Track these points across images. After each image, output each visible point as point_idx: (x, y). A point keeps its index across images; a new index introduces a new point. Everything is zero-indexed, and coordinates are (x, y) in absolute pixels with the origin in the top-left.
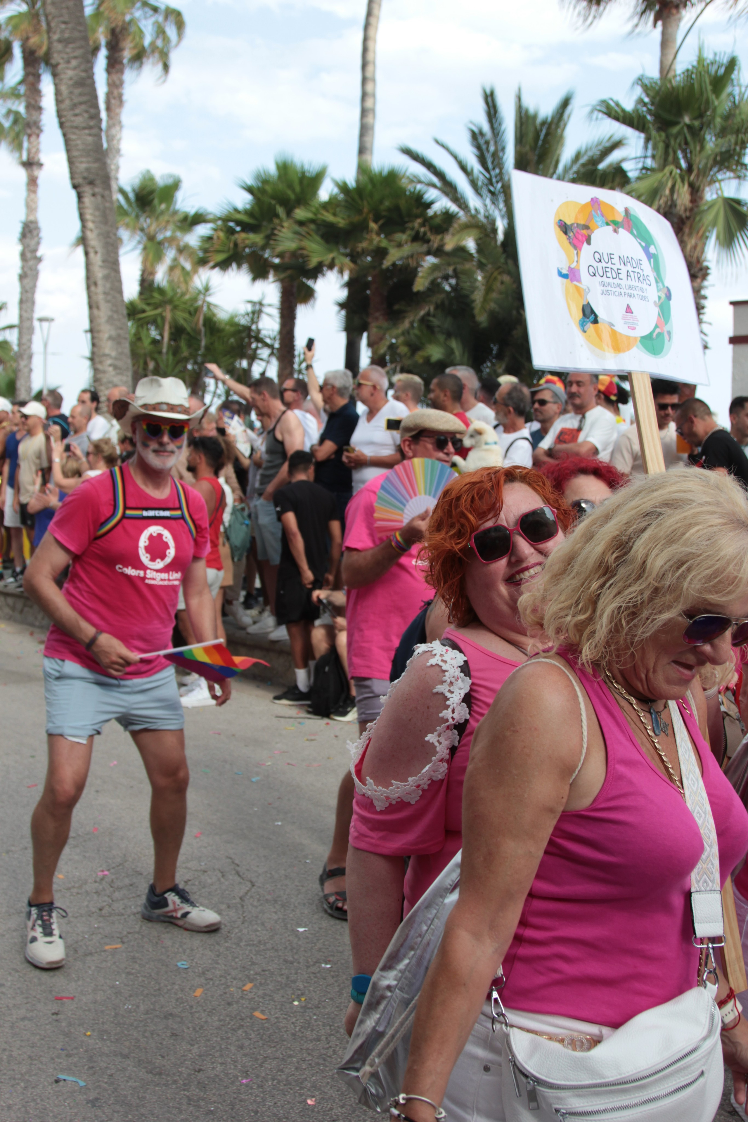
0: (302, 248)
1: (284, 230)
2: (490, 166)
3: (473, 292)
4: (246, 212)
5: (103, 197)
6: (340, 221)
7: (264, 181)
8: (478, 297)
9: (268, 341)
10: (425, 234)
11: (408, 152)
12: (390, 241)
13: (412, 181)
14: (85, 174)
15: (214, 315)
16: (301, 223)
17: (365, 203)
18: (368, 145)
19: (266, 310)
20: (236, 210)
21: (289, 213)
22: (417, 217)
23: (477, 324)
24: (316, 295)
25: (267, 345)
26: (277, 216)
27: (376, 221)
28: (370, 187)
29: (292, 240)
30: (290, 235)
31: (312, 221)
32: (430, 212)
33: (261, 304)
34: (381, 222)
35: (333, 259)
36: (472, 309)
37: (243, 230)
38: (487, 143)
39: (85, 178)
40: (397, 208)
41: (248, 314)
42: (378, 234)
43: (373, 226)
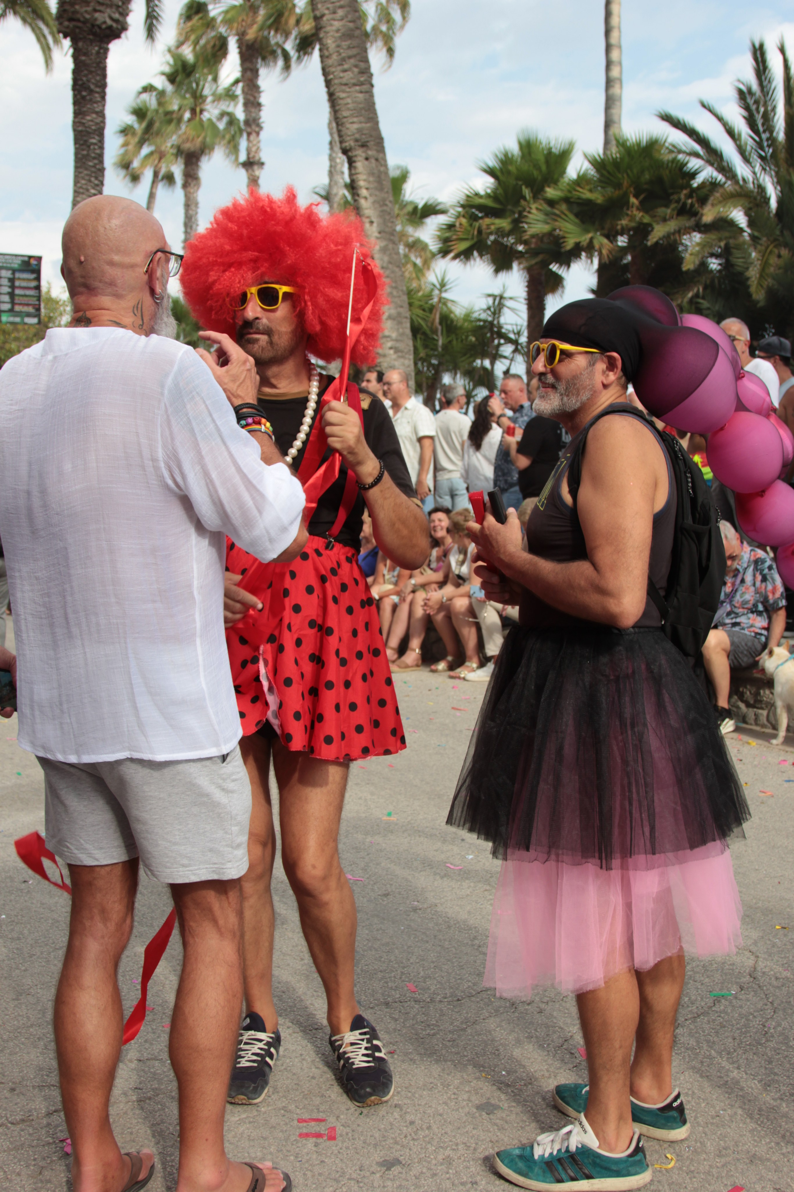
0: (557, 230)
1: (533, 211)
2: (761, 129)
3: (747, 269)
4: (488, 196)
5: (377, 160)
6: (597, 197)
7: (506, 160)
8: (753, 273)
9: (512, 336)
10: (692, 205)
11: (667, 118)
12: (653, 217)
13: (671, 152)
14: (357, 136)
15: (451, 312)
16: (551, 203)
17: (625, 176)
18: (615, 118)
19: (508, 303)
20: (477, 194)
21: (537, 193)
22: (682, 188)
23: (755, 303)
24: (565, 283)
25: (509, 341)
26: (524, 198)
27: (636, 196)
28: (626, 160)
29: (544, 222)
30: (541, 216)
31: (566, 200)
32: (695, 184)
33: (501, 297)
34: (642, 197)
35: (591, 240)
36: (748, 287)
37: (487, 215)
38: (757, 103)
39: (356, 140)
40: (659, 181)
41: (489, 308)
42: (640, 210)
43: (633, 200)
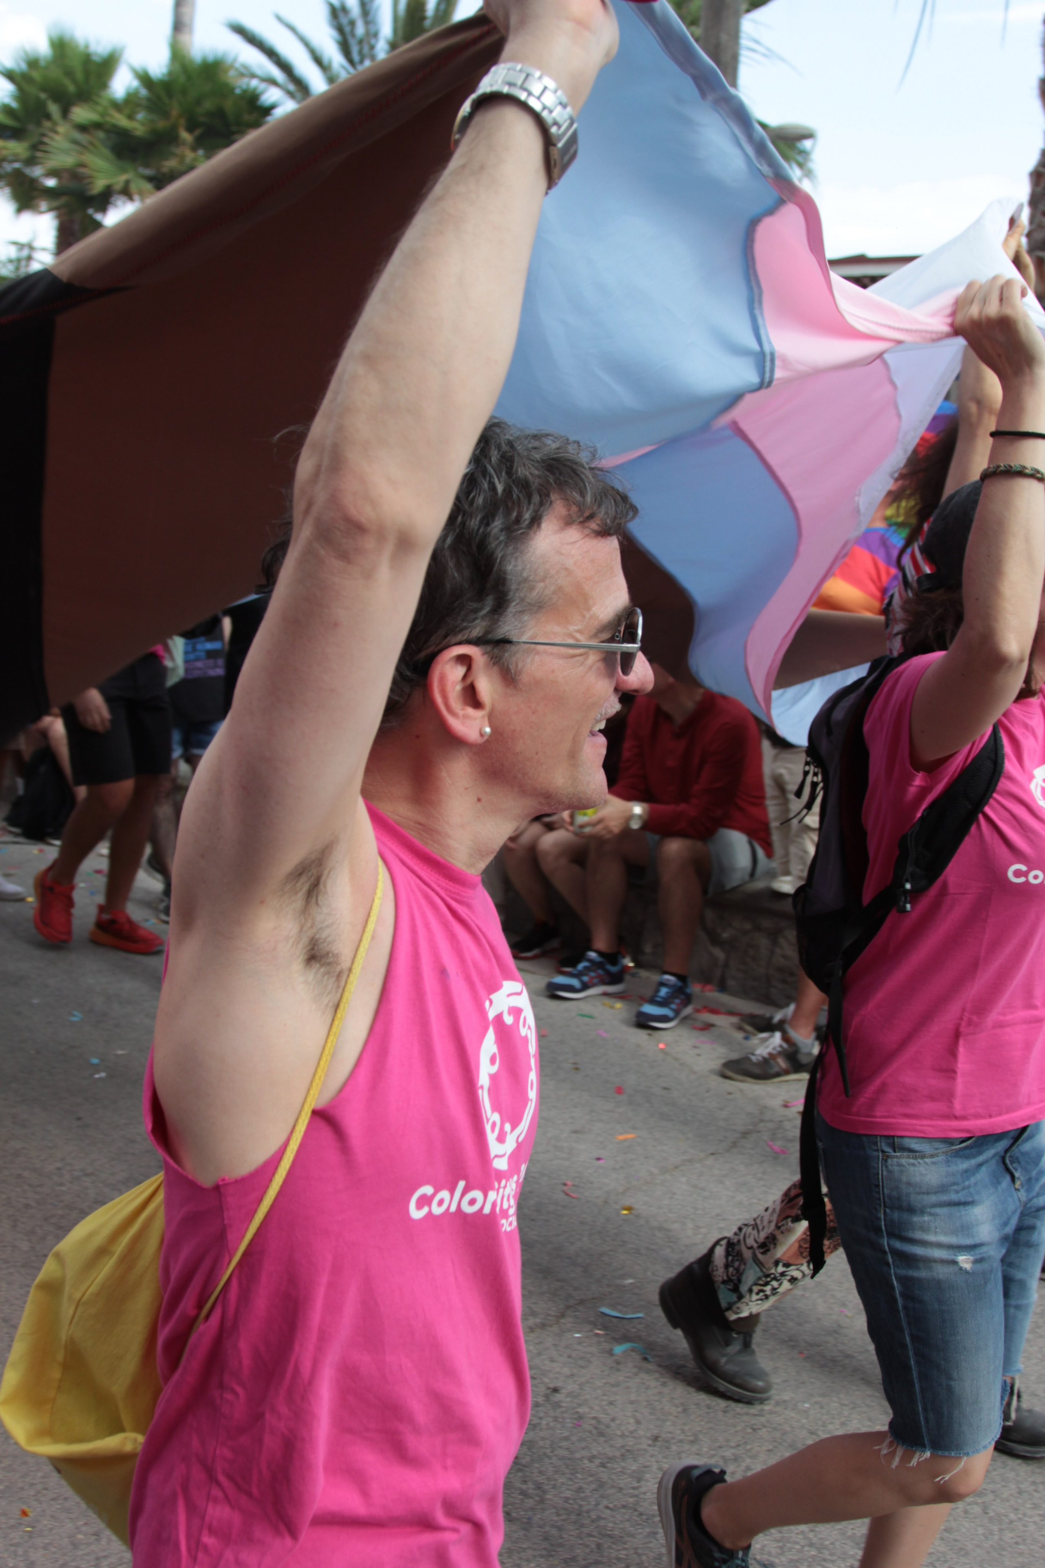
0: (83, 165)
1: (57, 138)
6: (138, 127)
7: (31, 62)
11: (240, 30)
13: (242, 75)
16: (83, 128)
17: (175, 102)
18: (186, 19)
21: (65, 113)
26: (48, 117)
27: (190, 129)
28: (185, 81)
29: (66, 152)
30: (66, 145)
31: (98, 126)
33: (31, 247)
34: (198, 132)
35: (127, 183)
38: (352, 23)
40: (220, 113)
41: (11, 261)
42: (194, 149)
